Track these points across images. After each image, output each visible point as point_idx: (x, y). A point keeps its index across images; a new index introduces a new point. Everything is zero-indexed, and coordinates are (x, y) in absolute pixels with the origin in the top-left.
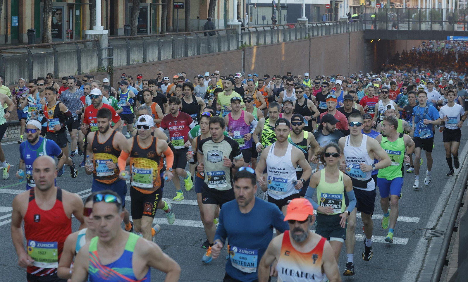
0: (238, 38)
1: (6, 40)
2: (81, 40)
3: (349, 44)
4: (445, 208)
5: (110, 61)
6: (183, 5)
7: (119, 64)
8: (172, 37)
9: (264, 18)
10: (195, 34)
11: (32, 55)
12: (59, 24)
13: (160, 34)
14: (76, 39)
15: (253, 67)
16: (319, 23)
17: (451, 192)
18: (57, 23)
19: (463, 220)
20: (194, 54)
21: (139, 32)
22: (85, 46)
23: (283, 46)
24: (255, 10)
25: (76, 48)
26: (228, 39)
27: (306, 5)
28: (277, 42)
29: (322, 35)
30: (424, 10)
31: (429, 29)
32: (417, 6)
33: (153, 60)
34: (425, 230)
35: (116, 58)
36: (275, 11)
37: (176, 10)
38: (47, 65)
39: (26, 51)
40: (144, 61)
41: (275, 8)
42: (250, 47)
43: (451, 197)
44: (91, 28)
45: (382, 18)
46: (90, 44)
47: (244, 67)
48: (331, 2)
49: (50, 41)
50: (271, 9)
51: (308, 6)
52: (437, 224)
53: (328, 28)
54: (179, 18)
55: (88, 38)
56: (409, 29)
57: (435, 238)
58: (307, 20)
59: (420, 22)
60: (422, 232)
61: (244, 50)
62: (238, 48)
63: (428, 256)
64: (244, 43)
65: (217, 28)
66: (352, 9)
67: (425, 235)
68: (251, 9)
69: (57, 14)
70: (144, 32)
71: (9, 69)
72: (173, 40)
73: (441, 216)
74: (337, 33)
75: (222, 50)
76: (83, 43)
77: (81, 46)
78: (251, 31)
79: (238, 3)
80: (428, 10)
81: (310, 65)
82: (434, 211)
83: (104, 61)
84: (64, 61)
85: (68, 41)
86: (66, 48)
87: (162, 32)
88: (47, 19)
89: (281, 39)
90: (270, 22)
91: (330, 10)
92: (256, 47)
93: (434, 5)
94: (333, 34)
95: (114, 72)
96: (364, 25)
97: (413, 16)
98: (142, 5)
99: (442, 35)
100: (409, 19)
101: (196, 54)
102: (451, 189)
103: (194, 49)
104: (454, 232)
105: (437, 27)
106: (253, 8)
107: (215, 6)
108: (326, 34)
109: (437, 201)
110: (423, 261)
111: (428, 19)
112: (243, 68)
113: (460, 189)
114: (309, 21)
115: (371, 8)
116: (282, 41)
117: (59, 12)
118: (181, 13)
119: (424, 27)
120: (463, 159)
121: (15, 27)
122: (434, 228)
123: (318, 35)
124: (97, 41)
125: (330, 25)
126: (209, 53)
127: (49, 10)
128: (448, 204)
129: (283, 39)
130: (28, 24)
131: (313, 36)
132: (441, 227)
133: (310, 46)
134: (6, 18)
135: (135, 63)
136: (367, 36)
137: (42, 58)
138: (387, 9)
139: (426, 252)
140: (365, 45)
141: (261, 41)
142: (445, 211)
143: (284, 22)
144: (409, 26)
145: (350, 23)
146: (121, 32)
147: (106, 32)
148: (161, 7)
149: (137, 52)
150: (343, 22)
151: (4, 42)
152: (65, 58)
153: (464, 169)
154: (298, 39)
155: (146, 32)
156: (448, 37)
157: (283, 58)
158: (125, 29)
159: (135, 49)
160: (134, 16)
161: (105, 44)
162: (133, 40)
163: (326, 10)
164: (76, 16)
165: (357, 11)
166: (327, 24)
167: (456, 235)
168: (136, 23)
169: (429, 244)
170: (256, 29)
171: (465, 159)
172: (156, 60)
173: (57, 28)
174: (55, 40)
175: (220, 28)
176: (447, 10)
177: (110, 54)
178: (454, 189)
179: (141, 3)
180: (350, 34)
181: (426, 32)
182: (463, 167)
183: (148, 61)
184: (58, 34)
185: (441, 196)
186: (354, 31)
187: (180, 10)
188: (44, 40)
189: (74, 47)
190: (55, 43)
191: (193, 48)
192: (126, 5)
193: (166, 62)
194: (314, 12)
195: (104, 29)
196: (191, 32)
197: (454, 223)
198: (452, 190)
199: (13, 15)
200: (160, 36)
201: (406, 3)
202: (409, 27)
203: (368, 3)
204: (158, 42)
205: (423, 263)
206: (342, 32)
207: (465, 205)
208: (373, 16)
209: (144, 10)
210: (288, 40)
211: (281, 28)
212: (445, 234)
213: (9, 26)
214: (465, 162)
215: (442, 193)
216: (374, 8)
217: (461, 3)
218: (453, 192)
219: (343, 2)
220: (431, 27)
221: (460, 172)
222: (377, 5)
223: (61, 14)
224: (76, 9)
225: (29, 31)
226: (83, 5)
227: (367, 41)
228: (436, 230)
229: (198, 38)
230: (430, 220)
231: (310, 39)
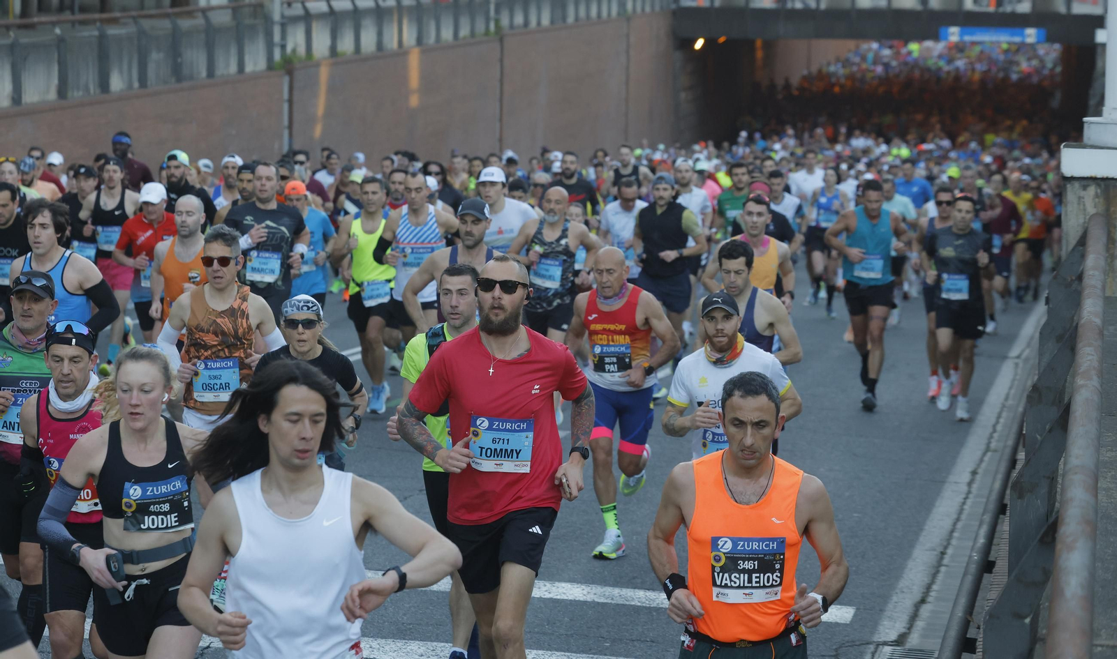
0: (269, 35)
3: (628, 52)
4: (934, 576)
8: (58, 31)
10: (131, 20)
13: (18, 21)
15: (320, 128)
17: (955, 524)
19: (992, 615)
20: (130, 87)
23: (414, 60)
26: (240, 35)
28: (395, 45)
29: (539, 23)
34: (872, 647)
42: (311, 65)
43: (954, 542)
47: (290, 127)
52: (910, 629)
56: (819, 3)
60: (862, 654)
61: (290, 73)
62: (271, 66)
64: (289, 49)
72: (61, 41)
73: (923, 601)
75: (218, 73)
78: (312, 11)
81: (501, 120)
82: (901, 585)
87: (25, 13)
89: (409, 36)
92: (329, 62)
94: (577, 19)
99: (924, 24)
101: (136, 85)
102: (955, 516)
103: (130, 68)
104: (964, 655)
108: (552, 22)
109: (909, 556)
112: (286, 133)
113: (983, 515)
116: (413, 43)
120: (993, 420)
122: (900, 641)
123: (526, 24)
126: (179, 80)
128: (945, 561)
129: (414, 35)
131: (512, 26)
132: (924, 636)
133: (501, 60)
136: (683, 24)
140: (678, 56)
141: (346, 44)
142: (935, 587)
153: (995, 451)
154: (465, 38)
156: (942, 30)
157: (414, 101)
170: (330, 6)
171: (999, 417)
175: (213, 2)
178: (963, 517)
180: (628, 19)
181: (873, 14)
182: (993, 445)
185: (921, 539)
186: (643, 10)
191: (125, 67)
193: (35, 111)
196: (118, 14)
197: (966, 624)
198: (958, 519)
200: (19, 27)
204: (12, 48)
206: (605, 15)
207: (1002, 566)
210: (432, 40)
214: (999, 428)
215: (926, 527)
218: (959, 525)
221: (981, 461)
227: (684, 44)
228: (908, 646)
229: (142, 33)
230: (887, 613)
231: (500, 36)
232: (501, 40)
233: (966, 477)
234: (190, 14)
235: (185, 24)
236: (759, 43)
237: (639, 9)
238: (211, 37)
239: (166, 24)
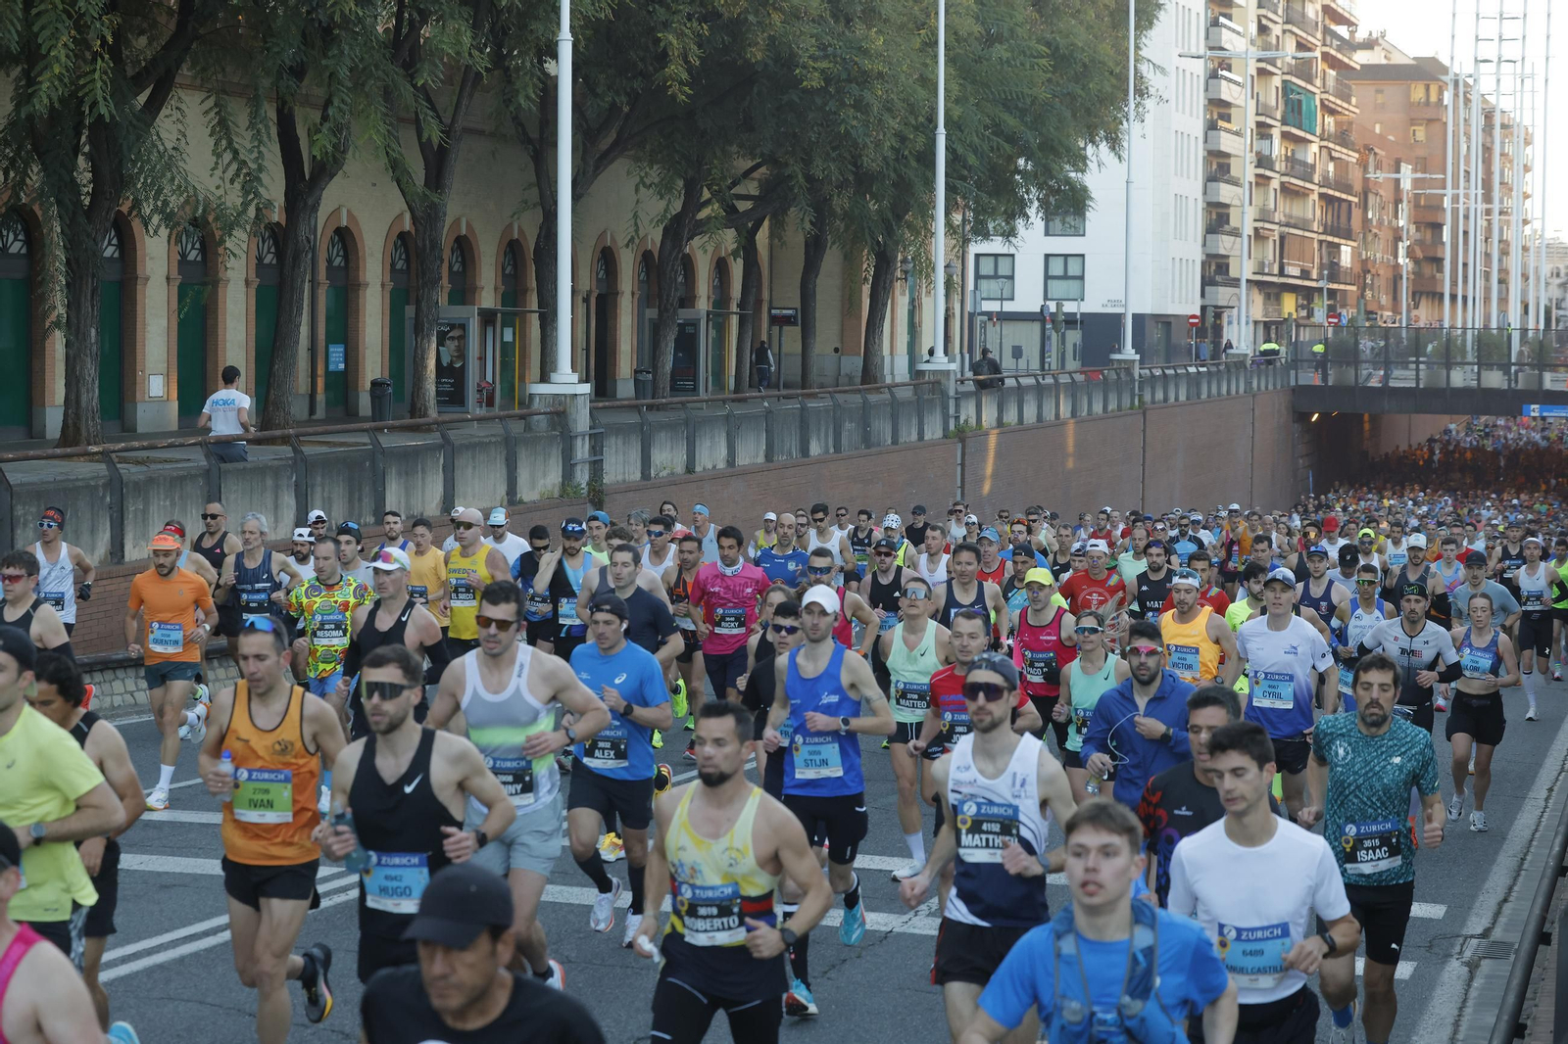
0: (945, 408)
1: (312, 410)
2: (517, 411)
3: (1253, 423)
5: (596, 467)
6: (795, 317)
7: (620, 478)
8: (766, 404)
9: (1017, 352)
10: (827, 395)
11: (383, 451)
12: (458, 365)
13: (733, 396)
14: (502, 408)
15: (987, 487)
16: (1168, 368)
17: (1533, 834)
18: (452, 363)
20: (827, 452)
21: (675, 389)
22: (528, 428)
23: (1071, 429)
24: (993, 332)
25: (502, 431)
26: (920, 408)
27: (1135, 316)
28: (1053, 417)
29: (1177, 399)
30: (1459, 332)
31: (1474, 383)
32: (1441, 320)
33: (714, 467)
34: (1461, 940)
35: (613, 460)
36: (1047, 333)
37: (776, 329)
38: (423, 479)
39: (366, 440)
40: (690, 468)
41: (1049, 326)
42: (981, 433)
43: (1532, 850)
44: (544, 378)
45: (1343, 352)
46: (541, 423)
47: (962, 487)
48: (1203, 308)
49: (433, 413)
50: (1036, 327)
51: (1138, 319)
52: (1493, 924)
53: (1194, 381)
54: (784, 350)
55: (537, 405)
56: (1418, 383)
57: (1487, 961)
58: (1138, 357)
59: (1449, 365)
60: (1452, 946)
61: (963, 441)
62: (945, 436)
63: (1468, 1010)
64: (962, 421)
65: (888, 380)
66: (1261, 328)
67: (1461, 952)
68: (984, 327)
69: (453, 338)
70: (688, 390)
71: (318, 489)
72: (769, 412)
73: (1505, 900)
74: (1219, 394)
75: (901, 440)
76: (522, 417)
77: (517, 427)
79: (947, 310)
80: (1469, 332)
81: (1143, 482)
82: (1486, 886)
83: (579, 467)
84: (470, 470)
85: (480, 412)
86: (476, 431)
87: (737, 390)
88: (423, 351)
89: (1065, 410)
90: (1035, 365)
91: (1201, 332)
92: (996, 431)
93: (1487, 317)
94: (1209, 396)
95: (606, 499)
96: (1293, 372)
97: (1430, 348)
98: (684, 314)
99: (1510, 402)
100: (1418, 357)
101: (832, 450)
102: (1534, 827)
103: (826, 436)
104: (1541, 947)
105: (1494, 379)
106: (989, 325)
107: (883, 318)
108: (1188, 398)
109: (1493, 861)
110: (1456, 1024)
111: (1470, 358)
112: (959, 492)
114: (1142, 362)
115: (1314, 326)
116: (1068, 415)
117: (455, 333)
118: (792, 336)
119: (1459, 378)
121: (337, 373)
122: (1485, 933)
123: (1166, 400)
124: (559, 412)
125: (1199, 372)
126: (868, 447)
127: (430, 329)
128: (1525, 866)
129: (1070, 409)
130: (373, 365)
131: (1153, 402)
132: (1506, 930)
133: (1144, 431)
134: (313, 349)
135: (664, 473)
136: (1300, 400)
137: (409, 460)
138: (1357, 328)
139: (1465, 1001)
140: (1296, 427)
141: (1011, 417)
142: (1516, 888)
143: (1072, 365)
144: (1417, 375)
145: (1255, 367)
146: (625, 388)
147: (586, 388)
148: (734, 320)
149: (669, 444)
150: (1240, 364)
151: (305, 415)
152: (473, 458)
154: (1113, 411)
155: (695, 390)
156: (1525, 407)
157: (1070, 464)
158: (636, 380)
159: (663, 434)
160: (663, 345)
161: (582, 421)
162: (658, 410)
163: (1189, 331)
164: (504, 344)
165: (1273, 336)
166: (1192, 370)
167: (1549, 955)
168: (668, 363)
169: (1471, 978)
172: (721, 465)
173: (452, 377)
174: (443, 409)
175: (898, 380)
176: (1524, 331)
177: (596, 449)
178: (1541, 828)
179: (681, 311)
180: (1254, 396)
181: (1465, 392)
183: (698, 469)
184: (453, 394)
185: (1505, 846)
186: (1267, 388)
187: (786, 328)
188: (415, 410)
189: (497, 428)
190: (446, 417)
191: (822, 434)
192: (640, 316)
193: (746, 472)
194: (1155, 334)
195: (581, 381)
196: (817, 390)
197: (1543, 920)
198: (1536, 830)
199: (331, 339)
200: (733, 401)
201: (1409, 311)
202: (1418, 380)
203: (1304, 313)
204: (727, 418)
205: (1455, 1032)
206: (1233, 392)
208: (1319, 348)
209: (689, 330)
210: (1085, 413)
211: (1064, 379)
212: (1517, 952)
213: (320, 371)
215: (1510, 836)
216: (1321, 326)
217: (1561, 312)
218: (1537, 835)
219: (1235, 310)
220: (1479, 380)
221: (1557, 779)
222: (1328, 317)
223: (463, 338)
224: (504, 325)
225: (374, 384)
226: (523, 316)
227: (1302, 417)
228: (1492, 939)
229: (837, 406)
230: (1475, 911)
231: (1143, 410)
232: (1144, 414)
233: (1544, 794)
234: (878, 390)
235: (873, 398)
236: (1366, 417)
237: (1263, 388)
238: (896, 409)
239: (857, 398)
